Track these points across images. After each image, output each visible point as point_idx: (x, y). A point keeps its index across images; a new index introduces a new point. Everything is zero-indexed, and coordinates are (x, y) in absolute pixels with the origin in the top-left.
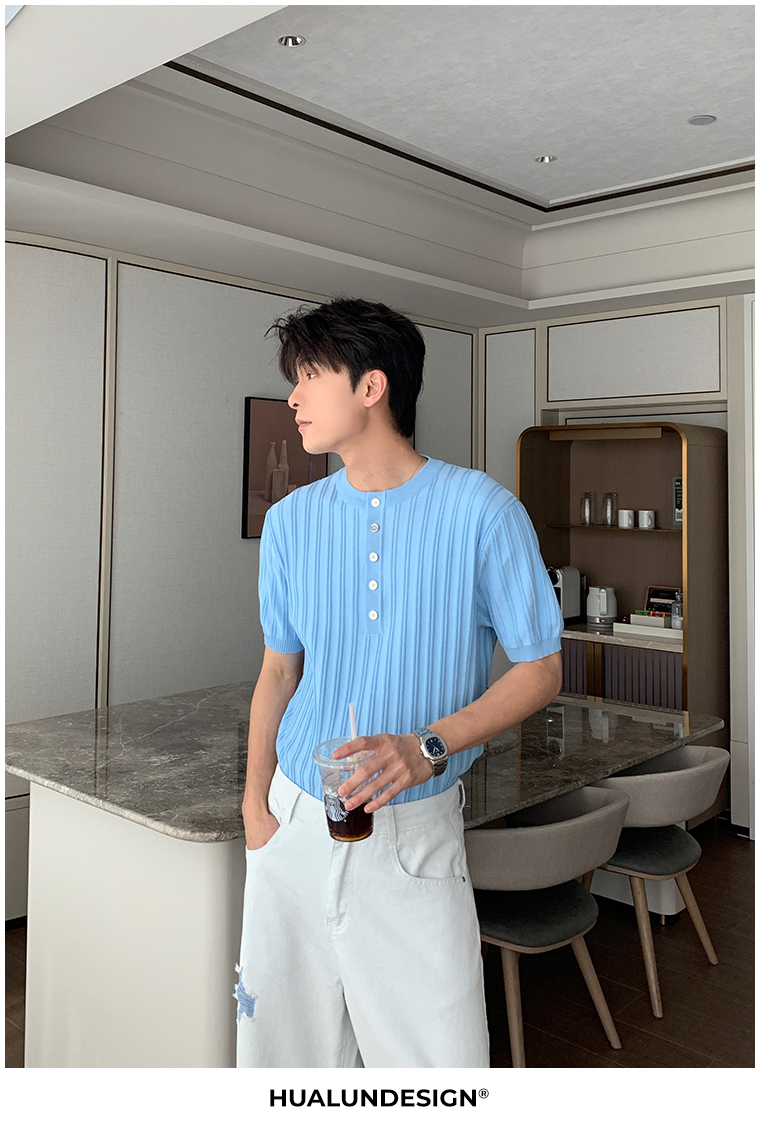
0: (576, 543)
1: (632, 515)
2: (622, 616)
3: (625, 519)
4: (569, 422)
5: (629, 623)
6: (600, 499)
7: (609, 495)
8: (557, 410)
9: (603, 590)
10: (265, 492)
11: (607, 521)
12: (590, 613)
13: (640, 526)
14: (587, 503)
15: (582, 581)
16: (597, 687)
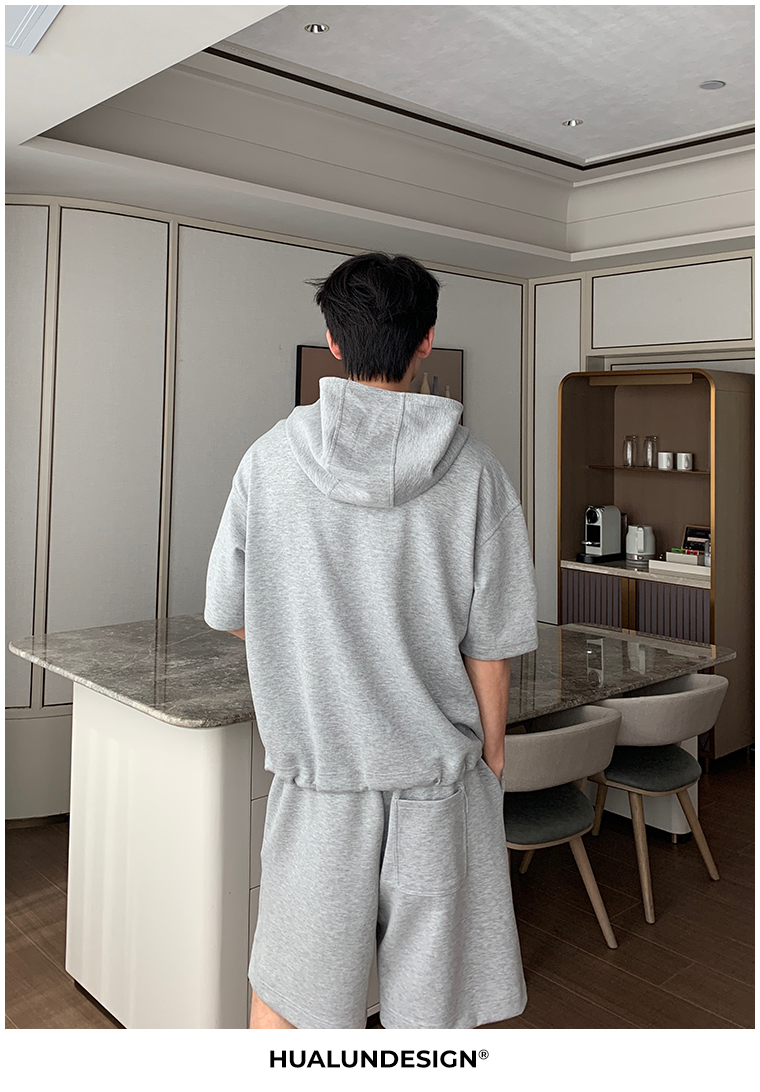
0: (620, 483)
1: (671, 458)
2: (659, 554)
3: (664, 461)
4: (615, 368)
5: (665, 560)
6: (642, 443)
7: (649, 438)
8: (603, 357)
9: (641, 529)
11: (647, 463)
12: (627, 552)
13: (679, 468)
14: (629, 446)
15: (622, 520)
16: (631, 620)
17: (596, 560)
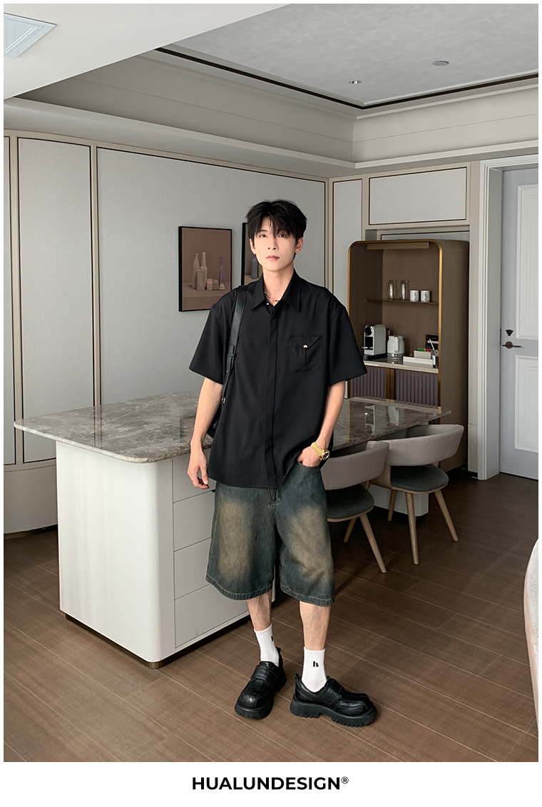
0: (386, 309)
1: (417, 293)
2: (408, 353)
3: (413, 296)
4: (383, 237)
5: (413, 356)
6: (399, 284)
7: (403, 282)
8: (374, 230)
9: (396, 338)
10: (193, 283)
11: (402, 297)
12: (388, 352)
13: (422, 300)
14: (391, 287)
15: (387, 333)
16: (392, 394)
17: (370, 358)
